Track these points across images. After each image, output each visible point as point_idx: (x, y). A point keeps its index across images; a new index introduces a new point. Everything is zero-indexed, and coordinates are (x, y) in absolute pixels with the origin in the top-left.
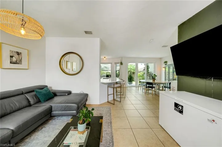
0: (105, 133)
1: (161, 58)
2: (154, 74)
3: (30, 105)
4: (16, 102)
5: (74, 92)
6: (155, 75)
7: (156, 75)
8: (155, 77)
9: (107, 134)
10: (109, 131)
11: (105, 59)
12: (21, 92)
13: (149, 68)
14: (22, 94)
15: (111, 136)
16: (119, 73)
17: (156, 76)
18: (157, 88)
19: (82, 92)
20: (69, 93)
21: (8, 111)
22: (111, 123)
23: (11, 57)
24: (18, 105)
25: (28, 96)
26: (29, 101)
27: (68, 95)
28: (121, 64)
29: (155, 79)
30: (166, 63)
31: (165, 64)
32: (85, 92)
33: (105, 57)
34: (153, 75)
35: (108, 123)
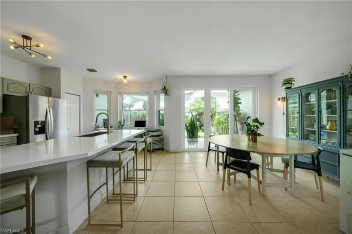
2: (253, 118)
6: (256, 120)
7: (261, 121)
8: (258, 127)
13: (241, 103)
17: (262, 124)
29: (260, 135)
30: (288, 86)
31: (284, 87)
33: (125, 77)
34: (250, 121)
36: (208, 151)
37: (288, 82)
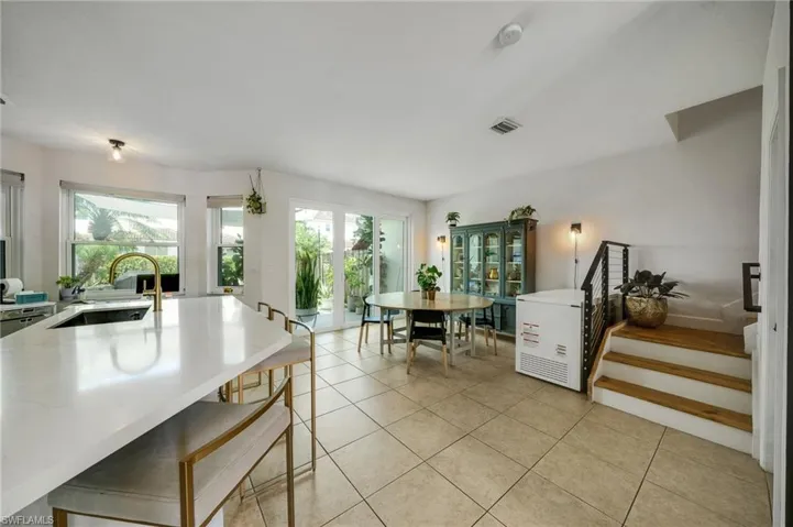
1: (426, 204)
2: (428, 266)
8: (435, 279)
11: (117, 155)
16: (239, 262)
17: (440, 275)
18: (456, 331)
29: (438, 289)
30: (453, 222)
31: (449, 223)
33: (117, 143)
36: (363, 325)
37: (452, 217)
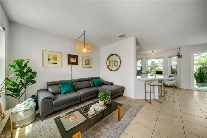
0: (125, 119)
3: (91, 87)
4: (86, 84)
5: (115, 84)
9: (125, 121)
10: (128, 120)
11: (152, 53)
12: (88, 79)
14: (88, 80)
15: (127, 124)
19: (120, 85)
20: (112, 84)
21: (83, 87)
22: (135, 116)
23: (86, 62)
24: (86, 85)
25: (90, 82)
26: (90, 85)
27: (110, 85)
28: (179, 56)
32: (123, 85)
33: (152, 52)
35: (132, 115)
